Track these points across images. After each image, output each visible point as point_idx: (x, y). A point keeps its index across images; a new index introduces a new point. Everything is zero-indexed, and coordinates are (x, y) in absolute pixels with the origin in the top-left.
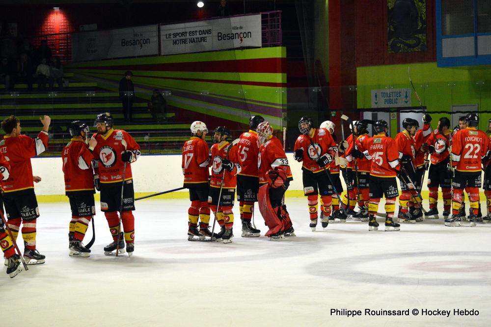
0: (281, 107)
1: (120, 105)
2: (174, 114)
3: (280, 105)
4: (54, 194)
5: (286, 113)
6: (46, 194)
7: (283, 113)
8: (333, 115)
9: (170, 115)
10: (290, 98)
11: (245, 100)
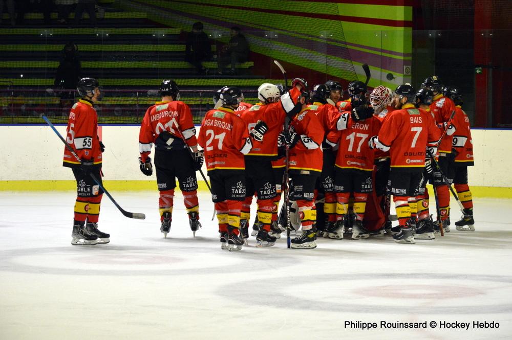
0: (402, 58)
1: (182, 48)
2: (251, 64)
3: (399, 54)
4: (44, 178)
5: (410, 67)
6: (32, 178)
7: (405, 67)
8: (478, 71)
9: (248, 64)
10: (417, 41)
11: (346, 43)
